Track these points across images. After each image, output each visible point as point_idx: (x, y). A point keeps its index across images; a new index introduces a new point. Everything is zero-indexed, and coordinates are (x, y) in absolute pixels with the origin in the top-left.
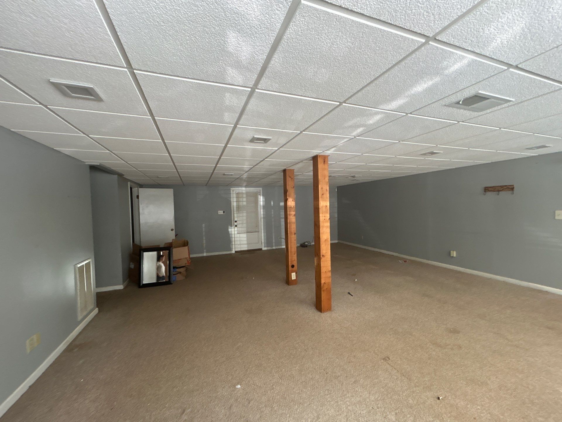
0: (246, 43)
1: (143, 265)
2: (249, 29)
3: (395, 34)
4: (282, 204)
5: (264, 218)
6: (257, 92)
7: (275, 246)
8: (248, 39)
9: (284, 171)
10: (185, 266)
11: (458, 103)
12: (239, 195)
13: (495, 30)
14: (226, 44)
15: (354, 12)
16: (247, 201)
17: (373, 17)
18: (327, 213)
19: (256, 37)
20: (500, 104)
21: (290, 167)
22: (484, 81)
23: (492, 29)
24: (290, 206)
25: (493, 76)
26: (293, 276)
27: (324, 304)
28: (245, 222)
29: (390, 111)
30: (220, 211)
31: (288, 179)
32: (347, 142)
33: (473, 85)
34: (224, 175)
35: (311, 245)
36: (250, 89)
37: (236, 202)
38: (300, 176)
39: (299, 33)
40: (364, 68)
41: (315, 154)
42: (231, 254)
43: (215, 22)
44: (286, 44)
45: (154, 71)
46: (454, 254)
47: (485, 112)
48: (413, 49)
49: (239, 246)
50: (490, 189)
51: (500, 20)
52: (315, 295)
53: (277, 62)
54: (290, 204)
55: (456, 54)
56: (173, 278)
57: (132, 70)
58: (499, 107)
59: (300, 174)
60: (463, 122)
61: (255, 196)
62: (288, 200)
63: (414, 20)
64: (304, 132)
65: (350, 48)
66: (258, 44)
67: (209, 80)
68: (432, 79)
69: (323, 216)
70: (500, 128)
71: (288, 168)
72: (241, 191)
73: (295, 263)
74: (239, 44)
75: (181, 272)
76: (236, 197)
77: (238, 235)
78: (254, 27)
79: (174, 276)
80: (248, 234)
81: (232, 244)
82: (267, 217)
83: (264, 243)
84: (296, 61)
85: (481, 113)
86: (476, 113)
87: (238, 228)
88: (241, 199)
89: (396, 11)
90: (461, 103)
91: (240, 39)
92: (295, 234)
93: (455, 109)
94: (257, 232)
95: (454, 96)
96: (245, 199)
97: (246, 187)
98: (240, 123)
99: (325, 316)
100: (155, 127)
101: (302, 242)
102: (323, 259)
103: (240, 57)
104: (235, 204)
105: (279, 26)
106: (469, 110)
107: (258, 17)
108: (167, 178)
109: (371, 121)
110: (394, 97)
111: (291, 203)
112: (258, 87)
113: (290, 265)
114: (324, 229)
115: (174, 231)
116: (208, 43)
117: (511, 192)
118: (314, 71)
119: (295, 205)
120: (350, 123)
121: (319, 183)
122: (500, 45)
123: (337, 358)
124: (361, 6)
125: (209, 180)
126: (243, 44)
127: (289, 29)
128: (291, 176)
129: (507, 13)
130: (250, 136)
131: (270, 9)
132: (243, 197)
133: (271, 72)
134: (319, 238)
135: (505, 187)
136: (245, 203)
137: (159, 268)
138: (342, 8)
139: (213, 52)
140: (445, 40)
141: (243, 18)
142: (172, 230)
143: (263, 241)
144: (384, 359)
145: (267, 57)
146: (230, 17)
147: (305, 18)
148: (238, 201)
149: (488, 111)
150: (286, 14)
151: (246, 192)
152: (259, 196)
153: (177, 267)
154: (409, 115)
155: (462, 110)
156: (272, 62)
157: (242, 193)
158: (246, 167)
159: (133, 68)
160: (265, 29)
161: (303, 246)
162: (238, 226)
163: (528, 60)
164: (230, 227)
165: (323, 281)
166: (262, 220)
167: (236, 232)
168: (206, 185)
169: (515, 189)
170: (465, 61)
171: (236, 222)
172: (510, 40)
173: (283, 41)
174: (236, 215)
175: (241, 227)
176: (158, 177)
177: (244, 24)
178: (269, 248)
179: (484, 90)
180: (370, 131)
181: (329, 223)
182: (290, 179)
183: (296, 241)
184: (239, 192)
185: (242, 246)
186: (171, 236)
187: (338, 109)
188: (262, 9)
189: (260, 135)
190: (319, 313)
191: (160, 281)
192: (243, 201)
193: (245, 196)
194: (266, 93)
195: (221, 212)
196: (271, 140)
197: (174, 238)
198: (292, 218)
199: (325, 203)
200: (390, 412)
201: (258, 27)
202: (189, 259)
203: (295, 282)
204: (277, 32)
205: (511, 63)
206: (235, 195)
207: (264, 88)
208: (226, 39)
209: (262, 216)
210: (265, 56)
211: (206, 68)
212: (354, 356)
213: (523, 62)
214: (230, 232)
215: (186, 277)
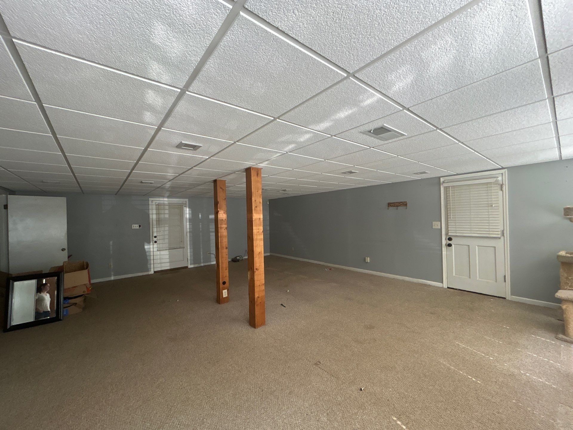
0: (178, 40)
1: (13, 300)
2: (181, 25)
3: (324, 64)
4: (212, 217)
5: (190, 232)
6: (188, 94)
7: (203, 262)
8: (179, 36)
9: (215, 181)
10: (84, 295)
11: (370, 131)
12: (159, 206)
13: (395, 78)
14: (152, 35)
15: (290, 36)
16: (170, 214)
17: (306, 45)
18: (260, 225)
19: (190, 36)
20: (397, 137)
21: (222, 178)
22: (388, 117)
23: (393, 77)
24: (221, 219)
25: (393, 113)
26: (225, 293)
27: (257, 319)
28: (167, 237)
29: (319, 131)
30: (135, 225)
31: (219, 190)
32: (279, 157)
33: (380, 118)
34: (142, 182)
35: (243, 260)
36: (179, 90)
37: (156, 214)
38: (231, 187)
39: (237, 43)
40: (297, 89)
41: (248, 166)
42: (149, 275)
43: (140, 8)
44: (222, 50)
45: (47, 46)
46: (368, 260)
47: (388, 142)
48: (338, 80)
49: (159, 265)
50: (392, 205)
51: (398, 71)
52: (248, 311)
53: (212, 67)
54: (221, 217)
55: (369, 91)
56: (63, 312)
57: (10, 38)
58: (398, 139)
59: (232, 186)
60: (373, 148)
61: (180, 207)
62: (220, 212)
63: (338, 56)
64: (238, 142)
65: (285, 68)
66: (191, 43)
67: (127, 71)
68: (351, 109)
69: (256, 229)
70: (398, 156)
71: (219, 179)
72: (162, 202)
73: (227, 280)
74: (169, 39)
75: (76, 303)
76: (156, 209)
77: (158, 252)
78: (188, 25)
79: (65, 309)
80: (170, 250)
81: (149, 263)
82: (194, 231)
83: (190, 260)
84: (232, 70)
85: (386, 142)
86: (383, 142)
87: (158, 245)
88: (162, 212)
89: (325, 45)
90: (372, 131)
91: (170, 34)
92: (226, 248)
93: (368, 136)
94: (182, 248)
95: (367, 125)
96: (167, 212)
97: (168, 197)
98: (165, 125)
99: (259, 331)
100: (43, 117)
101: (233, 257)
102: (256, 273)
103: (169, 53)
104: (154, 217)
105: (216, 30)
106: (378, 139)
107: (193, 16)
108: (57, 183)
109: (302, 139)
110: (321, 120)
111: (222, 215)
112: (189, 90)
113: (221, 282)
114: (258, 242)
115: (66, 251)
116: (128, 28)
117: (405, 207)
118: (250, 83)
119: (226, 217)
120: (284, 139)
121: (253, 195)
122: (398, 90)
123: (273, 372)
124: (296, 32)
125: (120, 188)
126: (174, 40)
127: (226, 36)
128: (222, 187)
129: (402, 66)
130: (177, 141)
131: (207, 11)
132: (164, 209)
133: (205, 77)
134: (253, 251)
135: (402, 203)
136: (167, 216)
137: (39, 302)
138: (279, 29)
139: (135, 41)
140: (361, 78)
141: (175, 13)
142: (63, 250)
143: (189, 258)
144: (316, 364)
145: (201, 60)
146: (159, 7)
147: (244, 29)
148: (159, 214)
149: (390, 141)
150: (224, 21)
151: (169, 203)
152: (185, 207)
153: (69, 297)
154: (333, 137)
155: (373, 138)
156: (207, 66)
157: (164, 205)
158: (170, 174)
159: (12, 34)
160: (200, 30)
161: (234, 260)
162: (158, 242)
163: (415, 105)
164: (146, 244)
165: (256, 295)
166: (188, 234)
167: (155, 249)
168: (116, 194)
169: (408, 205)
170: (375, 99)
171: (155, 237)
172: (404, 88)
173: (219, 47)
174: (155, 230)
175: (162, 244)
176: (42, 181)
177: (175, 18)
178: (196, 265)
179: (388, 124)
180: (301, 148)
181: (263, 235)
182: (221, 190)
183: (227, 256)
184: (160, 203)
185: (163, 265)
186: (61, 259)
187: (272, 123)
188: (197, 9)
189: (189, 141)
190: (253, 329)
191: (41, 319)
192: (164, 214)
193: (167, 207)
194: (198, 98)
195: (136, 227)
196: (200, 148)
197: (66, 259)
198: (223, 232)
199: (258, 216)
200: (322, 414)
201: (192, 27)
202: (89, 286)
203: (227, 300)
204: (214, 36)
205: (405, 106)
206: (154, 207)
207: (196, 92)
208: (153, 30)
209: (188, 230)
210: (199, 58)
211: (124, 56)
212: (289, 367)
213: (412, 106)
214: (147, 250)
215: (84, 309)
